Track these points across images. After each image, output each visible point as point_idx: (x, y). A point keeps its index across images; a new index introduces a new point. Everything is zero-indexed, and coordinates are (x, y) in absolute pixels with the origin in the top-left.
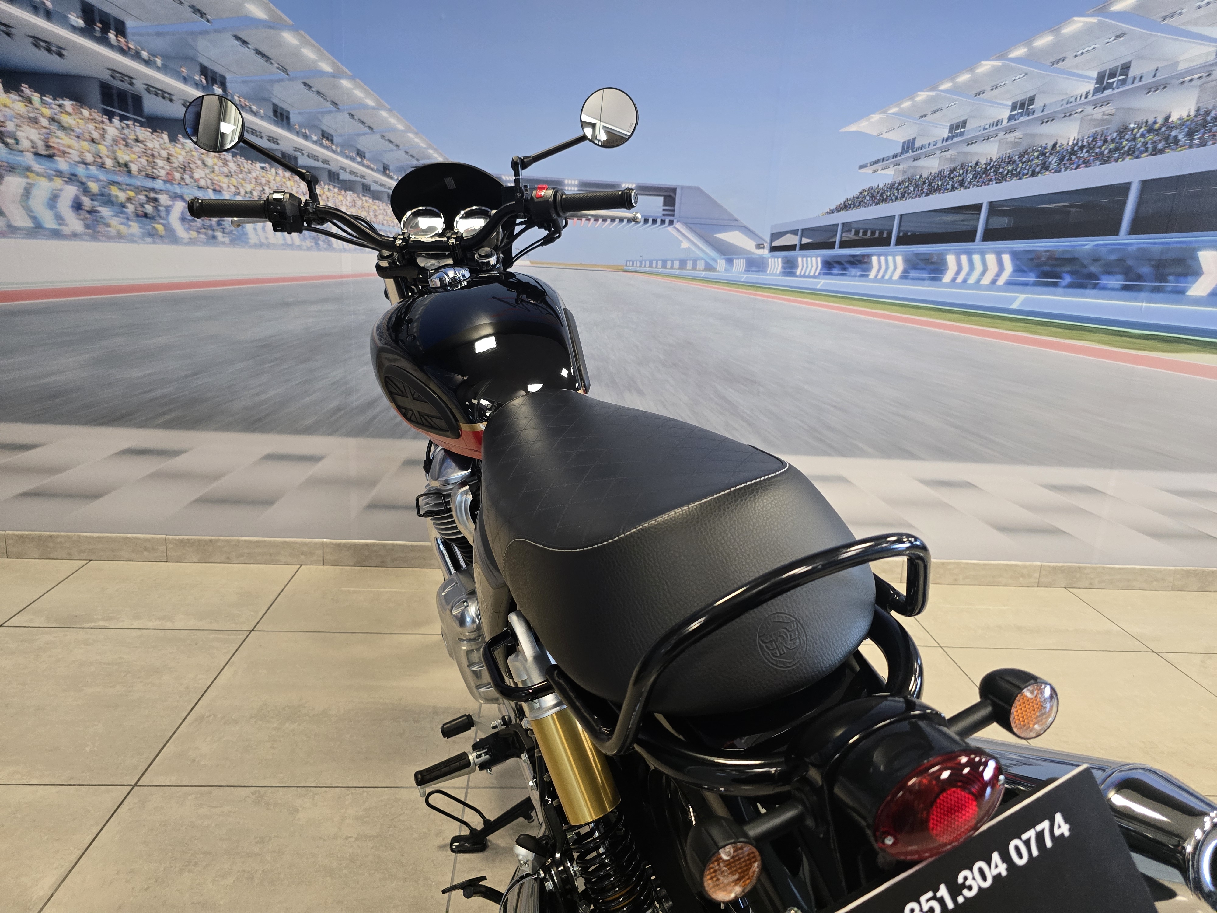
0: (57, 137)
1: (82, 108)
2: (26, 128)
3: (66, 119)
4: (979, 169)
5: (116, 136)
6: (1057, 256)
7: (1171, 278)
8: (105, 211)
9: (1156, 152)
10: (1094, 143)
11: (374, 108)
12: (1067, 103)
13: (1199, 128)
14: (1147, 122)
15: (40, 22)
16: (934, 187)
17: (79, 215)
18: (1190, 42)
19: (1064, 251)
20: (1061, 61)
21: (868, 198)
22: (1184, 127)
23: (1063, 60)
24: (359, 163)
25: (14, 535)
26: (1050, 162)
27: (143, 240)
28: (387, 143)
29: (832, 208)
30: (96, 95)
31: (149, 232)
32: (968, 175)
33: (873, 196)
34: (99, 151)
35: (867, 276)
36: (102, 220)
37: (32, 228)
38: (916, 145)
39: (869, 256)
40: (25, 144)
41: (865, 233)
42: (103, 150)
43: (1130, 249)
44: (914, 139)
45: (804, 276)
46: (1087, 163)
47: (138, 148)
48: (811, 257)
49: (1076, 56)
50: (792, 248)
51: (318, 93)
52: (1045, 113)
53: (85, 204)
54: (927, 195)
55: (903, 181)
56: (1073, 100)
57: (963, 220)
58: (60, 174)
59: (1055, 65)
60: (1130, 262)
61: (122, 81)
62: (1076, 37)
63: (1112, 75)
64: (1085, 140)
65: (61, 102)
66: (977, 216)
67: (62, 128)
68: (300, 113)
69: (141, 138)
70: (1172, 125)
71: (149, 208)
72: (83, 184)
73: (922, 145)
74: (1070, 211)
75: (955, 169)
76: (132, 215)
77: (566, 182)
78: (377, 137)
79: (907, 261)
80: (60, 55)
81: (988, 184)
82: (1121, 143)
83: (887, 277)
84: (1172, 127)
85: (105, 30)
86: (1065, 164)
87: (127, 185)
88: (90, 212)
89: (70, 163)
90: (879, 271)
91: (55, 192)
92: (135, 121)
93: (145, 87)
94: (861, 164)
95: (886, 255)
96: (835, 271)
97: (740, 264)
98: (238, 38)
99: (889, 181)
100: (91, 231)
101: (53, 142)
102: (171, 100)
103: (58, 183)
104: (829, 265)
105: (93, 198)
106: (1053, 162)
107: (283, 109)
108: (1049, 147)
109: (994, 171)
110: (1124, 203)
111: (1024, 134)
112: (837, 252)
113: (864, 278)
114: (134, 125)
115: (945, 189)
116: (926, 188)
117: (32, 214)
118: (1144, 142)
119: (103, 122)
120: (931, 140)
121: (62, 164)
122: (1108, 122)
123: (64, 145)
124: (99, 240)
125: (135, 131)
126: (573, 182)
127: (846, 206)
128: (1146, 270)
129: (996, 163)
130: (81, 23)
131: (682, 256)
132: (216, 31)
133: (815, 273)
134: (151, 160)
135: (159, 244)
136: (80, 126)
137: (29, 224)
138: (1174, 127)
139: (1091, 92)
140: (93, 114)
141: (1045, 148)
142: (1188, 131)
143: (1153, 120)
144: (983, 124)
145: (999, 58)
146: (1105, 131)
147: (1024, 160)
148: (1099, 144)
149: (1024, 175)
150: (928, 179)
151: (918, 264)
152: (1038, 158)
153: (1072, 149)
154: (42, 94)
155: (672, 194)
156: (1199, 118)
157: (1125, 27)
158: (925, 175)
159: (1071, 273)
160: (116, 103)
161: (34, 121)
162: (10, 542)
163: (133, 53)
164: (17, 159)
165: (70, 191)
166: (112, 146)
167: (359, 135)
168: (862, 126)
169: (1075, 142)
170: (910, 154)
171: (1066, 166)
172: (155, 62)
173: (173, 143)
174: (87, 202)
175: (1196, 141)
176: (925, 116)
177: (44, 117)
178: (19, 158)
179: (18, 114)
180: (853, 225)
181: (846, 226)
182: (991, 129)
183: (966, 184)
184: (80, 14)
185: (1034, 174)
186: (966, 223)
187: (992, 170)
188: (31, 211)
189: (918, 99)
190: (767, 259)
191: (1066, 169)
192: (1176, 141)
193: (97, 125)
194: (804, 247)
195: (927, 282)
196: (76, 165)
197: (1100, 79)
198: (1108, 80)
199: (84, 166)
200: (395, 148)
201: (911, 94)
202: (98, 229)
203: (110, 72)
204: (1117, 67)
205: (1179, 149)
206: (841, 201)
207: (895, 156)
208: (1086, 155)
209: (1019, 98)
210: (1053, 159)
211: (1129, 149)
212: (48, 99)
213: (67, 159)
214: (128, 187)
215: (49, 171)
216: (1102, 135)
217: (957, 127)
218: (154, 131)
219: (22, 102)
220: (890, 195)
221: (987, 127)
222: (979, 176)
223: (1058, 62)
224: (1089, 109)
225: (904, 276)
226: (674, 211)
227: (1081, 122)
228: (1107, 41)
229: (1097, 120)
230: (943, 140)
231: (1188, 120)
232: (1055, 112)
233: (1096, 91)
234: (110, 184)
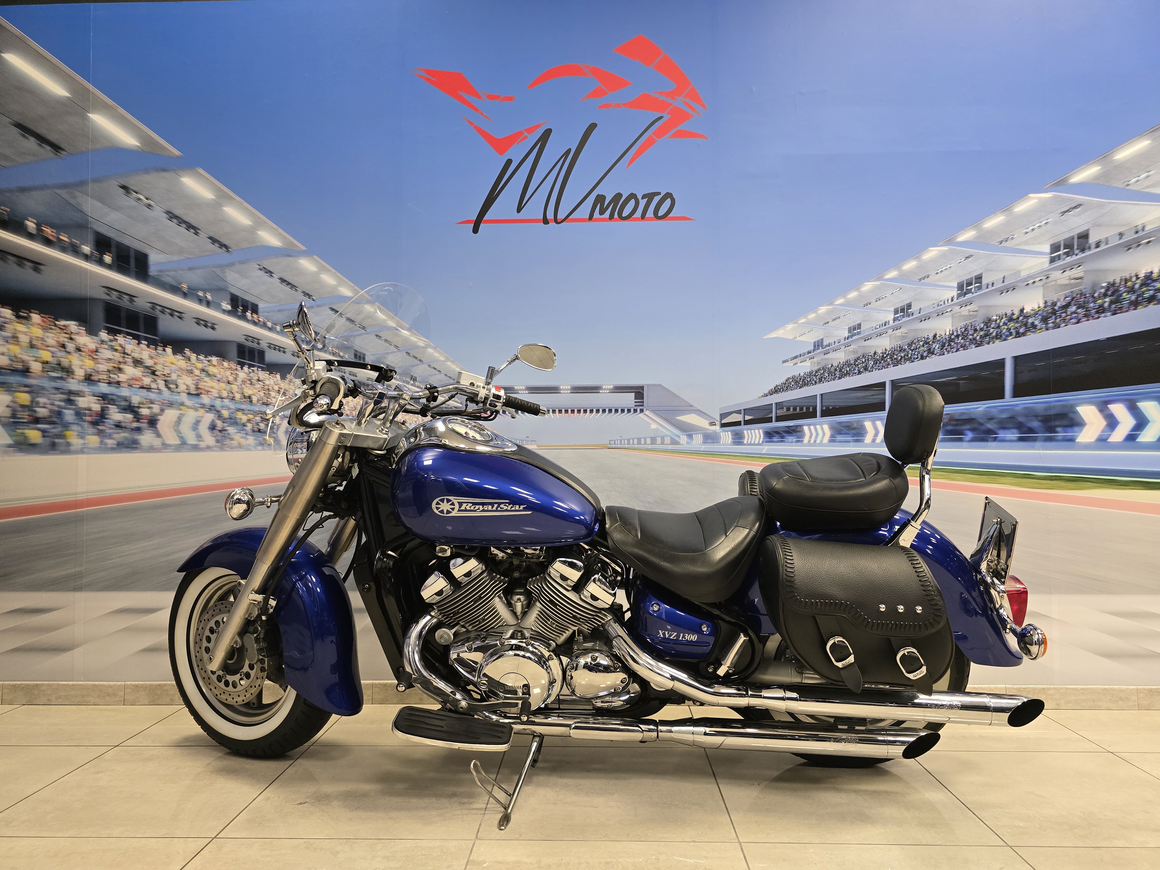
0: (204, 382)
1: (224, 361)
2: (184, 377)
3: (212, 370)
4: (878, 357)
5: (245, 378)
6: (957, 417)
7: (1059, 429)
8: (231, 430)
9: (1018, 335)
10: (967, 332)
11: (424, 348)
12: (938, 306)
13: (1050, 315)
14: (1006, 314)
15: (203, 309)
16: (844, 372)
17: (213, 433)
18: (1025, 257)
19: (962, 414)
20: (926, 278)
21: (793, 383)
22: (1037, 316)
23: (928, 277)
24: (412, 385)
25: (133, 685)
26: (934, 348)
27: (256, 448)
28: (432, 370)
29: (766, 393)
30: (233, 351)
31: (260, 442)
32: (870, 362)
33: (797, 382)
34: (232, 389)
35: (802, 441)
36: (229, 436)
37: (179, 444)
38: (825, 344)
39: (801, 426)
40: (182, 387)
41: (795, 409)
42: (235, 388)
43: (1017, 408)
44: (822, 340)
45: (750, 444)
46: (964, 347)
47: (259, 385)
48: (754, 430)
49: (937, 273)
50: (738, 423)
51: (386, 340)
52: (922, 314)
53: (218, 425)
54: (840, 378)
55: (819, 370)
56: (942, 303)
57: (872, 395)
58: (203, 406)
59: (922, 281)
60: (1021, 419)
61: (253, 342)
62: (933, 261)
63: (969, 284)
64: (959, 331)
65: (210, 358)
66: (883, 392)
67: (209, 375)
68: (372, 355)
69: (261, 379)
70: (1028, 315)
71: (262, 426)
72: (218, 411)
73: (829, 343)
74: (959, 383)
75: (858, 358)
76: (250, 431)
77: (562, 387)
78: (426, 366)
79: (832, 428)
80: (213, 328)
81: (887, 368)
82: (989, 331)
83: (818, 441)
84: (1027, 317)
85: (245, 310)
86: (946, 349)
87: (248, 410)
88: (220, 431)
89: (211, 399)
90: (811, 437)
91: (198, 418)
92: (259, 367)
93: (268, 345)
94: (784, 360)
95: (814, 425)
96: (775, 439)
97: (698, 439)
98: (332, 309)
99: (808, 370)
100: (220, 444)
101: (201, 385)
102: (284, 352)
103: (202, 412)
104: (770, 435)
105: (224, 421)
106: (936, 348)
107: (361, 353)
108: (931, 337)
109: (890, 358)
110: (1003, 374)
111: (909, 330)
112: (774, 424)
113: (799, 443)
114: (258, 370)
115: (853, 373)
116: (838, 373)
117: (179, 435)
118: (1007, 329)
119: (236, 369)
120: (836, 339)
121: (205, 400)
122: (975, 316)
123: (208, 387)
124: (225, 450)
125: (258, 374)
126: (567, 387)
127: (776, 390)
128: (1035, 424)
129: (890, 352)
130: (229, 307)
131: (653, 435)
132: (318, 306)
133: (759, 441)
134: (267, 392)
135: (266, 450)
136: (221, 373)
137: (178, 442)
138: (1029, 316)
139: (956, 297)
140: (231, 365)
141: (928, 339)
142: (1042, 318)
143: (1011, 312)
144: (874, 326)
145: (878, 279)
146: (973, 323)
147: (912, 348)
148: (971, 332)
149: (914, 359)
150: (838, 367)
151: (842, 430)
152: (923, 346)
153: (950, 338)
154: (198, 354)
155: (641, 391)
156: (1048, 308)
157: (971, 251)
158: (835, 364)
159: (972, 430)
160: (247, 357)
161: (191, 372)
162: (128, 690)
163: (261, 323)
164: (175, 398)
165: (210, 417)
166: (241, 385)
167: (412, 366)
168: (780, 333)
169: (951, 333)
170: (821, 350)
171: (948, 350)
172: (276, 329)
173: (283, 380)
174: (219, 424)
175: (1051, 325)
176: (828, 323)
177: (197, 369)
178: (177, 397)
179: (180, 368)
180: (784, 404)
181: (779, 405)
182: (881, 328)
183: (869, 369)
184: (229, 302)
185: (922, 358)
186: (875, 397)
187: (888, 357)
188: (180, 433)
189: (819, 312)
190: (719, 433)
191: (948, 352)
192: (1034, 326)
193: (232, 372)
194: (747, 422)
195: (852, 444)
196: (215, 399)
197: (960, 287)
198: (967, 287)
199: (221, 399)
200: (438, 373)
201: (814, 309)
202: (225, 443)
203: (245, 337)
204: (972, 278)
205: (1038, 331)
206: (772, 387)
207: (809, 352)
208: (962, 341)
209: (899, 305)
210: (936, 346)
211: (997, 334)
212: (201, 357)
213: (209, 396)
214: (249, 412)
215: (196, 405)
216: (971, 326)
217: (854, 329)
218: (271, 373)
219: (184, 360)
220: (810, 380)
221: (878, 327)
222: (878, 362)
223: (924, 279)
224: (957, 309)
225: (832, 440)
226: (643, 402)
227: (952, 318)
228: (959, 261)
229: (965, 316)
230: (845, 338)
231: (1039, 311)
232: (930, 313)
233: (959, 296)
234: (237, 411)
